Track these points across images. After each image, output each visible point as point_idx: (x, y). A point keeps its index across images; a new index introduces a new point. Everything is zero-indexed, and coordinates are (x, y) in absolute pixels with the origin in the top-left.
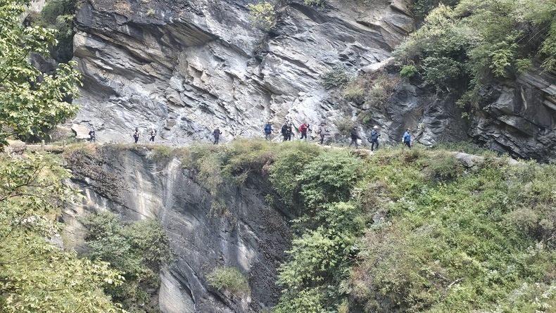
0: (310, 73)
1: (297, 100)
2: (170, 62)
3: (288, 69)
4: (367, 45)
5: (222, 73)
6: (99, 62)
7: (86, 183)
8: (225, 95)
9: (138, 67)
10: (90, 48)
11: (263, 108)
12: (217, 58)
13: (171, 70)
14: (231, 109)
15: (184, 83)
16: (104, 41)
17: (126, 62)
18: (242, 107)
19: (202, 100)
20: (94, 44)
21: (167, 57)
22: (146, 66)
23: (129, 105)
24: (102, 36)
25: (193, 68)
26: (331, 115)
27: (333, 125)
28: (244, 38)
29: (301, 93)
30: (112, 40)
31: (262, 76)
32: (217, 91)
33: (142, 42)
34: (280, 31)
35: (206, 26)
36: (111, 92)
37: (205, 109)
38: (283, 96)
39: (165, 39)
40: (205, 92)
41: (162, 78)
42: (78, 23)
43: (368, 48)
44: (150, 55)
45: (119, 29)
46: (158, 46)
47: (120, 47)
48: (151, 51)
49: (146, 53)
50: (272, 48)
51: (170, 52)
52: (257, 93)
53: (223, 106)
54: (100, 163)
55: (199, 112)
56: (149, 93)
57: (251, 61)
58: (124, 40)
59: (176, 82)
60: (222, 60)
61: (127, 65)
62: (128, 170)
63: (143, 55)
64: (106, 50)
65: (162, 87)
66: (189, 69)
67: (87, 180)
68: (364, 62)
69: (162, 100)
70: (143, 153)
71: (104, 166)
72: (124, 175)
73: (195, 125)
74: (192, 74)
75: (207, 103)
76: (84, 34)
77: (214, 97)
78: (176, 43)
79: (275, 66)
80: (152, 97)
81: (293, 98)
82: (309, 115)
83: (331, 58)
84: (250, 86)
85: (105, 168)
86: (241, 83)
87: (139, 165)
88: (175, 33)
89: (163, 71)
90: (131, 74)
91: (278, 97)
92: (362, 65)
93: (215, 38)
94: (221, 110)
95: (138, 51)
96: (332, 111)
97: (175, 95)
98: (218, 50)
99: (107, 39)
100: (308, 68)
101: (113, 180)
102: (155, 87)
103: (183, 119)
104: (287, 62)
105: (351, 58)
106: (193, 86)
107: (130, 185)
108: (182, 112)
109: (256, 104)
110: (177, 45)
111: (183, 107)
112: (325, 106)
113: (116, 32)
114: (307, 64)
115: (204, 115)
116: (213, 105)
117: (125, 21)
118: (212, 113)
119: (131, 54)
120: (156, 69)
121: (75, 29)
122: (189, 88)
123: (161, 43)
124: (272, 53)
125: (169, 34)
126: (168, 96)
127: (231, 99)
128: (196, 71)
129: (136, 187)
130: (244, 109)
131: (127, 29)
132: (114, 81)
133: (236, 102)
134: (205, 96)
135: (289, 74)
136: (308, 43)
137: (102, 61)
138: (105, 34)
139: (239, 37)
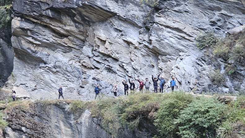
0: (187, 37)
1: (179, 59)
2: (82, 35)
3: (170, 35)
4: (232, 12)
5: (120, 41)
6: (30, 39)
7: (22, 131)
8: (124, 58)
9: (59, 41)
10: (23, 29)
11: (153, 66)
12: (116, 30)
13: (84, 41)
14: (129, 69)
15: (93, 50)
16: (34, 23)
17: (50, 37)
18: (136, 67)
19: (106, 63)
20: (26, 25)
21: (80, 31)
22: (65, 40)
23: (54, 70)
24: (32, 19)
25: (99, 39)
26: (204, 70)
27: (207, 78)
28: (136, 13)
29: (181, 54)
30: (39, 22)
31: (150, 42)
32: (117, 55)
33: (60, 21)
34: (162, 6)
35: (106, 6)
36: (41, 61)
37: (109, 70)
38: (168, 56)
39: (78, 18)
40: (109, 56)
41: (77, 47)
42: (14, 11)
43: (232, 15)
44: (67, 31)
45: (44, 13)
46: (72, 23)
47: (46, 27)
48: (68, 28)
49: (64, 30)
50: (157, 19)
51: (82, 28)
52: (148, 55)
53: (122, 67)
54: (32, 116)
55: (105, 72)
56: (68, 59)
57: (142, 30)
58: (48, 21)
59: (87, 50)
60: (121, 31)
61: (51, 40)
62: (54, 120)
63: (62, 31)
64: (35, 30)
65: (77, 55)
66: (96, 39)
67: (23, 129)
68: (229, 26)
69: (77, 65)
70: (64, 107)
71: (36, 117)
72: (50, 124)
73: (102, 83)
74: (99, 43)
75: (111, 65)
76: (19, 18)
77: (116, 60)
78: (86, 20)
79: (160, 33)
80: (70, 63)
81: (175, 58)
82: (188, 71)
83: (203, 24)
84: (142, 50)
85: (36, 119)
86: (136, 48)
87: (61, 116)
88: (85, 13)
89: (78, 42)
90: (54, 46)
91: (164, 58)
92: (228, 28)
93: (114, 15)
94: (121, 70)
95: (58, 29)
96: (205, 66)
97: (86, 60)
98: (117, 23)
99: (35, 21)
100: (185, 33)
101: (42, 128)
102: (72, 55)
103: (94, 79)
104: (169, 30)
105: (219, 24)
106: (99, 52)
107: (56, 131)
108: (92, 73)
109: (148, 64)
110: (87, 22)
111: (93, 69)
112: (200, 63)
113: (41, 15)
114: (185, 31)
115: (110, 74)
116: (115, 66)
117: (47, 7)
118: (115, 73)
119: (54, 31)
120: (72, 41)
121: (12, 16)
122: (97, 54)
123: (75, 21)
124: (157, 23)
125: (80, 14)
126: (82, 61)
127: (129, 61)
128: (101, 40)
129: (60, 133)
130: (139, 68)
131: (50, 13)
132: (42, 53)
133: (133, 63)
134: (109, 59)
135: (171, 39)
136: (185, 13)
137: (33, 38)
138: (34, 18)
139: (132, 12)
